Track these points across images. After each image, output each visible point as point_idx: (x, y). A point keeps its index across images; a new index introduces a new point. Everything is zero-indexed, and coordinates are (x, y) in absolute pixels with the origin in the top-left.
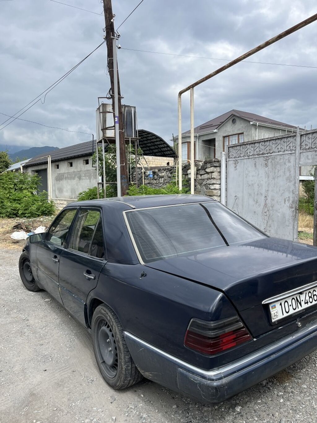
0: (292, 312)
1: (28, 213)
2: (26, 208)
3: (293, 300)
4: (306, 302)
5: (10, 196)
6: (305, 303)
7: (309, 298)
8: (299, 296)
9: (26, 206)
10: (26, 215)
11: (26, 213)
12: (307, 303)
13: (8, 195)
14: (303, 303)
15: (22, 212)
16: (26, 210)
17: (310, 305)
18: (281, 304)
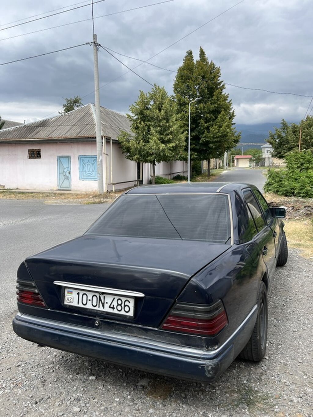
0: (89, 306)
1: (303, 193)
2: (302, 187)
3: (95, 298)
4: (112, 306)
5: (293, 175)
6: (110, 307)
7: (117, 304)
8: (104, 297)
9: (301, 186)
10: (301, 194)
11: (301, 193)
12: (113, 308)
13: (291, 174)
14: (107, 306)
15: (297, 192)
16: (302, 189)
17: (115, 311)
18: (78, 294)
